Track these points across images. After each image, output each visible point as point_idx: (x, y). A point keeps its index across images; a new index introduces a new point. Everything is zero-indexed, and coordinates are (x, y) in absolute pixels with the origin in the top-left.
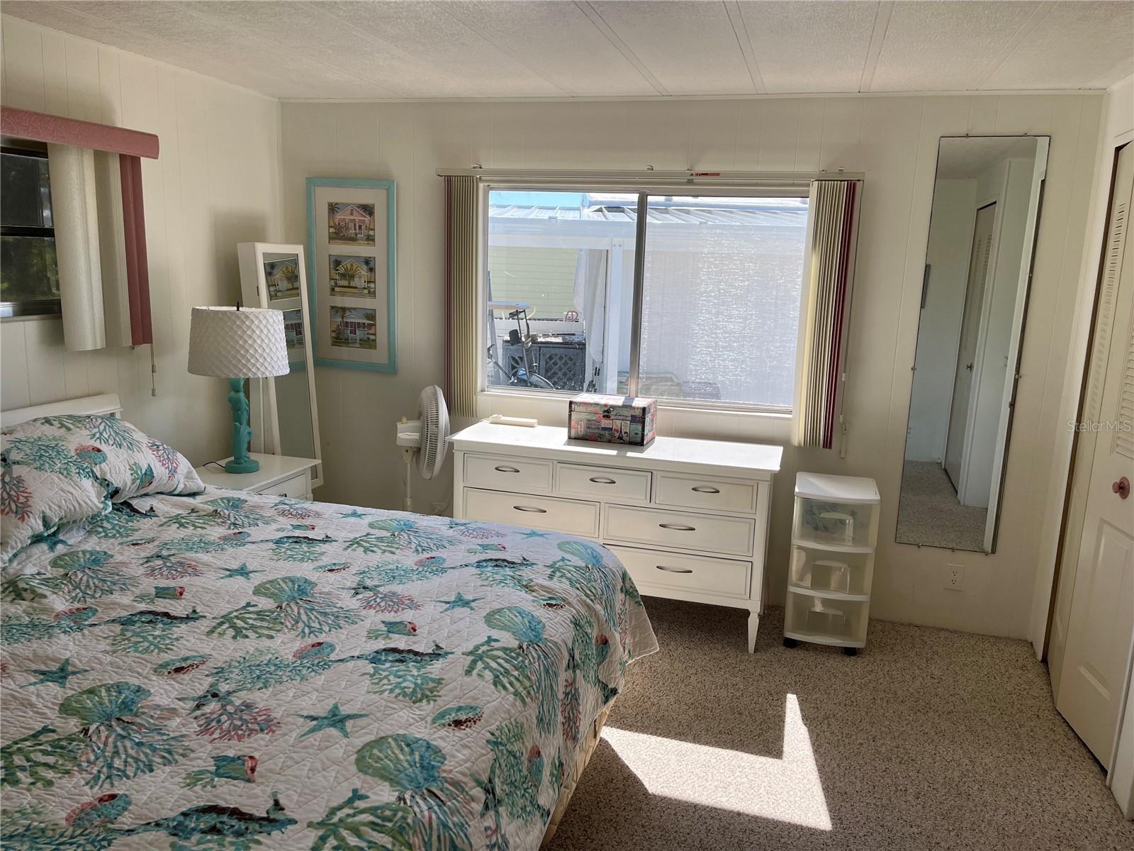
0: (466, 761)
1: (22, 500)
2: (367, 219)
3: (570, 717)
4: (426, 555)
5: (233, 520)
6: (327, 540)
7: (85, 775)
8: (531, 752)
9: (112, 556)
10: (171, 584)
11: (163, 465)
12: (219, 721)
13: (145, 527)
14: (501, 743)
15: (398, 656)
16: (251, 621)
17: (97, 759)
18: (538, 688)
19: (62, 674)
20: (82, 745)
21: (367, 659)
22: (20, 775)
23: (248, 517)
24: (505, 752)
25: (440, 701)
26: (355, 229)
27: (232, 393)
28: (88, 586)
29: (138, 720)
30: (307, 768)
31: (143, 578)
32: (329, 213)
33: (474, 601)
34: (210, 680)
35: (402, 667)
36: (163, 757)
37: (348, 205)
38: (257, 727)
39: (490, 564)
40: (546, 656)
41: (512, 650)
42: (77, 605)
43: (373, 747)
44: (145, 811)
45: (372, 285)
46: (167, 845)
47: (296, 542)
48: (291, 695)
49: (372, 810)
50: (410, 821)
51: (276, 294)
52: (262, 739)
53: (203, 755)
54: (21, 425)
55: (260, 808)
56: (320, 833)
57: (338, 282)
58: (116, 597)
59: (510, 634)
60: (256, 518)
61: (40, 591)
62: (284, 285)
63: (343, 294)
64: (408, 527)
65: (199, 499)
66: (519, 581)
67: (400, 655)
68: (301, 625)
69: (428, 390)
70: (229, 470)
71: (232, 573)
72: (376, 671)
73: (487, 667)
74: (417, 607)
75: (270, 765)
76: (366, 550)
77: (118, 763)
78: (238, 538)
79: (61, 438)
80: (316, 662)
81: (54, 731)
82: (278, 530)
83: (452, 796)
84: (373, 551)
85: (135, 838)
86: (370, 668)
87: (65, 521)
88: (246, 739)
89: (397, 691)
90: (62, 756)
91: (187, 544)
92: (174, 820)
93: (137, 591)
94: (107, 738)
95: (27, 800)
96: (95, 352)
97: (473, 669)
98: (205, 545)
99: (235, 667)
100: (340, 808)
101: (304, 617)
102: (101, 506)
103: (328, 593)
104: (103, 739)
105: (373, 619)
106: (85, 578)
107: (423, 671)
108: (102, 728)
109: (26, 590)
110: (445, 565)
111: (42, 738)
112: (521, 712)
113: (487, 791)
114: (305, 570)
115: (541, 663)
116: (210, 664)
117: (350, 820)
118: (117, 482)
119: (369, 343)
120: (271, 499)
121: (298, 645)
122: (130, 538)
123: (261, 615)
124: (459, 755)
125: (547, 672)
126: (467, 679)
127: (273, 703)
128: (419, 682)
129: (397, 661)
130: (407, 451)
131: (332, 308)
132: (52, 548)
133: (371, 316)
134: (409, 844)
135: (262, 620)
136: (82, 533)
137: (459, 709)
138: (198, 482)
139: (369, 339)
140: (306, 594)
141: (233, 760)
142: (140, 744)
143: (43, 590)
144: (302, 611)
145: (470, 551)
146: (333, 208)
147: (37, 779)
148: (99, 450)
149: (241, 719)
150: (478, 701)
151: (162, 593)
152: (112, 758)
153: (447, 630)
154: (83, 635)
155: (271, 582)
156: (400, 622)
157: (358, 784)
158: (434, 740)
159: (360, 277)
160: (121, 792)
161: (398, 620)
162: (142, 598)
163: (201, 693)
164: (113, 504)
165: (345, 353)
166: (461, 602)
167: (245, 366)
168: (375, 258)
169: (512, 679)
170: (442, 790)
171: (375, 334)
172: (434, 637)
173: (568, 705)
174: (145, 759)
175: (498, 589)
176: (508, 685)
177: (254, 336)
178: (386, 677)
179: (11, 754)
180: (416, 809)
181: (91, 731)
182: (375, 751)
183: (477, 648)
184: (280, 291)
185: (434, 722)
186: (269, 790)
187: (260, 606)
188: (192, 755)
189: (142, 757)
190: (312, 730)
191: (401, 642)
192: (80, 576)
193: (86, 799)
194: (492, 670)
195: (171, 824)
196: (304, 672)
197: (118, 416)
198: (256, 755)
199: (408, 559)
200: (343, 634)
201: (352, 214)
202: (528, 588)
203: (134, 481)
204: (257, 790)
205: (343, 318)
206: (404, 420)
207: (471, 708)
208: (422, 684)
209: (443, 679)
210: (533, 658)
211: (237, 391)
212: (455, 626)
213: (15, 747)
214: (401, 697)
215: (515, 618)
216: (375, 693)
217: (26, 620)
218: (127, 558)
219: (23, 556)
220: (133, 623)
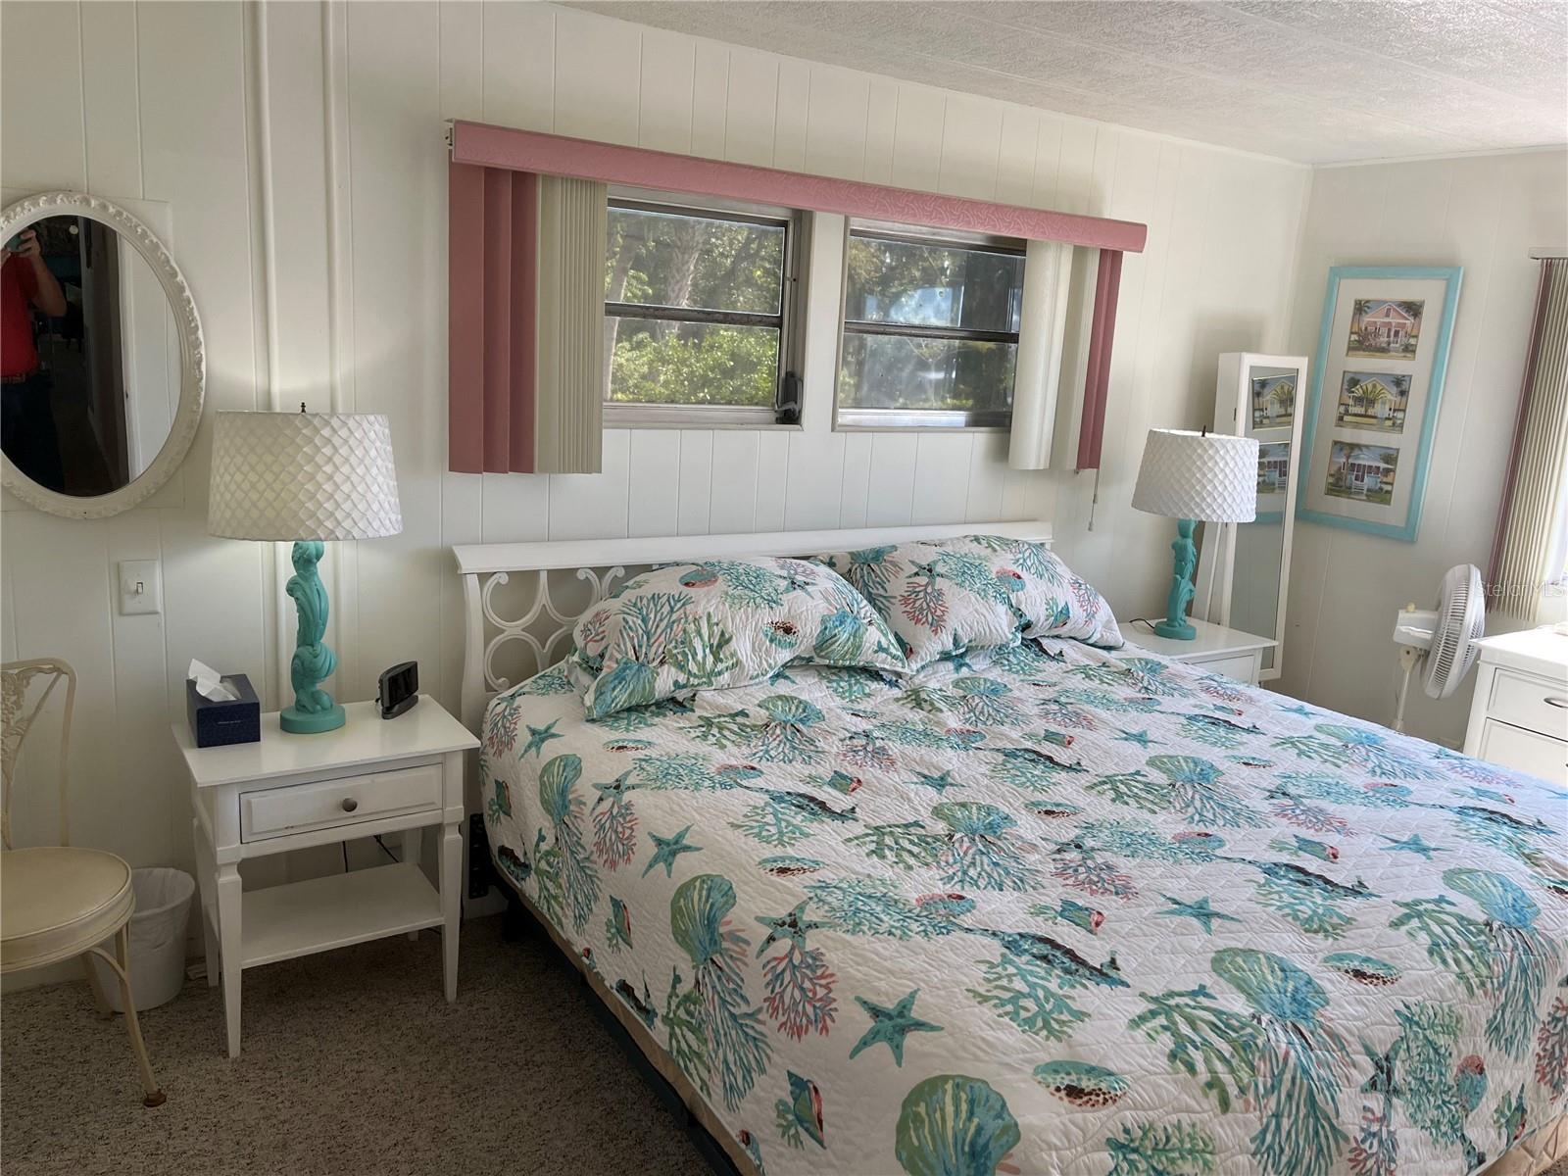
0: (1356, 1019)
1: (939, 613)
2: (1409, 322)
3: (1553, 1052)
4: (1385, 780)
5: (1146, 684)
6: (1253, 730)
7: (941, 871)
8: (1466, 1060)
9: (1011, 690)
10: (1062, 731)
11: (1082, 606)
12: (1076, 871)
13: (1050, 670)
14: (1417, 1023)
15: (1302, 877)
16: (1136, 790)
17: (955, 863)
18: (1501, 986)
19: (941, 782)
20: (945, 848)
21: (1260, 867)
22: (887, 852)
23: (1164, 685)
24: (1421, 1037)
25: (1342, 942)
26: (1389, 336)
27: (1179, 538)
28: (982, 712)
29: (999, 843)
30: (1155, 944)
31: (1036, 718)
32: (1354, 314)
33: (1434, 850)
34: (1078, 831)
35: (1304, 890)
36: (1014, 882)
37: (1385, 302)
38: (1113, 890)
39: (1480, 814)
40: (1528, 950)
41: (1471, 922)
42: (968, 727)
43: (1237, 954)
44: (986, 919)
45: (1400, 415)
46: (999, 953)
47: (1213, 723)
48: (1158, 873)
49: (1217, 1013)
50: (1260, 1042)
51: (1261, 422)
52: (1115, 901)
53: (1054, 893)
54: (952, 540)
55: (1097, 959)
56: (1153, 1007)
57: (1350, 408)
58: (1006, 729)
59: (1476, 902)
60: (1173, 687)
61: (937, 705)
62: (1274, 409)
63: (1357, 425)
64: (1372, 742)
65: (1114, 653)
66: (1519, 847)
67: (1304, 877)
68: (1191, 810)
69: (1458, 570)
70: (1159, 631)
71: (1129, 736)
72: (1267, 883)
73: (1425, 928)
74: (1349, 834)
75: (1116, 926)
76: (1301, 753)
77: (972, 872)
78: (1147, 704)
79: (987, 559)
80: (1197, 851)
81: (923, 827)
82: (1195, 706)
83: (1325, 1046)
84: (1310, 757)
85: (971, 936)
86: (1261, 878)
87: (973, 644)
88: (1099, 896)
89: (1287, 911)
90: (925, 850)
91: (1089, 697)
92: (1010, 936)
93: (1027, 730)
94: (968, 848)
95: (888, 874)
96: (1036, 472)
97: (1403, 924)
98: (1107, 702)
99: (1107, 828)
100: (1181, 995)
101: (1198, 804)
102: (1011, 636)
103: (1235, 787)
104: (965, 848)
105: (1284, 829)
106: (981, 704)
107: (1329, 902)
108: (966, 839)
109: (926, 701)
110: (1408, 799)
111: (912, 830)
112: (1461, 1002)
113: (1379, 1067)
114: (1214, 755)
115: (1516, 955)
116: (1082, 817)
117: (1188, 1010)
118: (1030, 616)
119: (1381, 496)
120: (1200, 671)
121: (1182, 828)
122: (1033, 678)
123: (1149, 787)
124: (1348, 1007)
125: (1524, 971)
126: (1391, 932)
127: (1135, 873)
128: (1320, 911)
129: (1298, 881)
130: (1408, 653)
131: (1336, 443)
132: (957, 669)
133: (1390, 458)
134: (1252, 1064)
135: (1149, 792)
136: (988, 661)
137: (1367, 960)
138: (1116, 635)
139: (1381, 489)
140: (1208, 781)
141: (1080, 909)
142: (996, 864)
143: (941, 705)
144: (1197, 796)
145: (1454, 792)
146: (1361, 308)
147: (900, 860)
148: (1019, 577)
149: (1098, 876)
150: (1398, 962)
151: (1050, 737)
152: (969, 867)
153: (1382, 871)
154: (968, 755)
155: (1171, 757)
156: (1319, 843)
157: (1208, 982)
158: (1320, 978)
159: (1384, 403)
160: (969, 897)
161: (1317, 840)
162: (1030, 736)
163: (1065, 841)
164: (1023, 638)
165: (1344, 506)
166: (1417, 846)
167: (1198, 505)
168: (1411, 376)
169: (1460, 956)
170: (1312, 1033)
171: (1392, 484)
172: (1360, 873)
173: (1554, 1035)
174: (997, 878)
175: (1480, 847)
176: (1451, 962)
177: (1216, 470)
178: (1278, 892)
179: (884, 834)
180: (1272, 1035)
181: (955, 838)
182: (1239, 960)
183: (1418, 902)
184: (1268, 417)
185: (1326, 960)
186: (1108, 947)
187: (1150, 778)
188: (1042, 890)
189: (995, 875)
190: (1172, 912)
191: (1313, 865)
192: (977, 700)
193: (937, 891)
194: (1430, 933)
195: (1006, 938)
196: (1180, 856)
197: (1048, 546)
198: (1105, 913)
199: (1357, 778)
200: (1239, 834)
201: (1387, 315)
202: (1531, 859)
203: (1048, 617)
204: (1097, 943)
205: (1348, 457)
206: (1412, 607)
207: (1385, 965)
208: (1323, 915)
209: (1355, 920)
210: (1505, 945)
211: (1184, 536)
212: (1395, 870)
213: (889, 829)
214: (1290, 919)
215: (1492, 888)
216: (1258, 903)
217: (920, 727)
218: (1025, 696)
219: (930, 670)
220: (1016, 757)
